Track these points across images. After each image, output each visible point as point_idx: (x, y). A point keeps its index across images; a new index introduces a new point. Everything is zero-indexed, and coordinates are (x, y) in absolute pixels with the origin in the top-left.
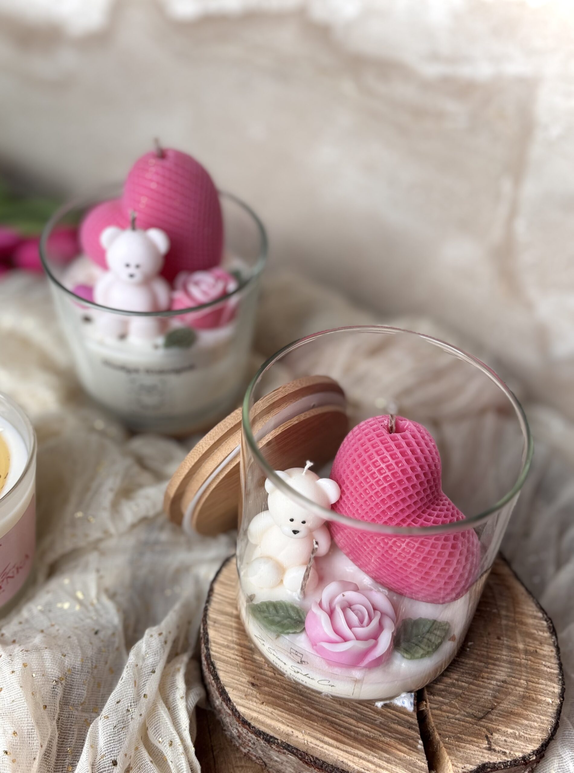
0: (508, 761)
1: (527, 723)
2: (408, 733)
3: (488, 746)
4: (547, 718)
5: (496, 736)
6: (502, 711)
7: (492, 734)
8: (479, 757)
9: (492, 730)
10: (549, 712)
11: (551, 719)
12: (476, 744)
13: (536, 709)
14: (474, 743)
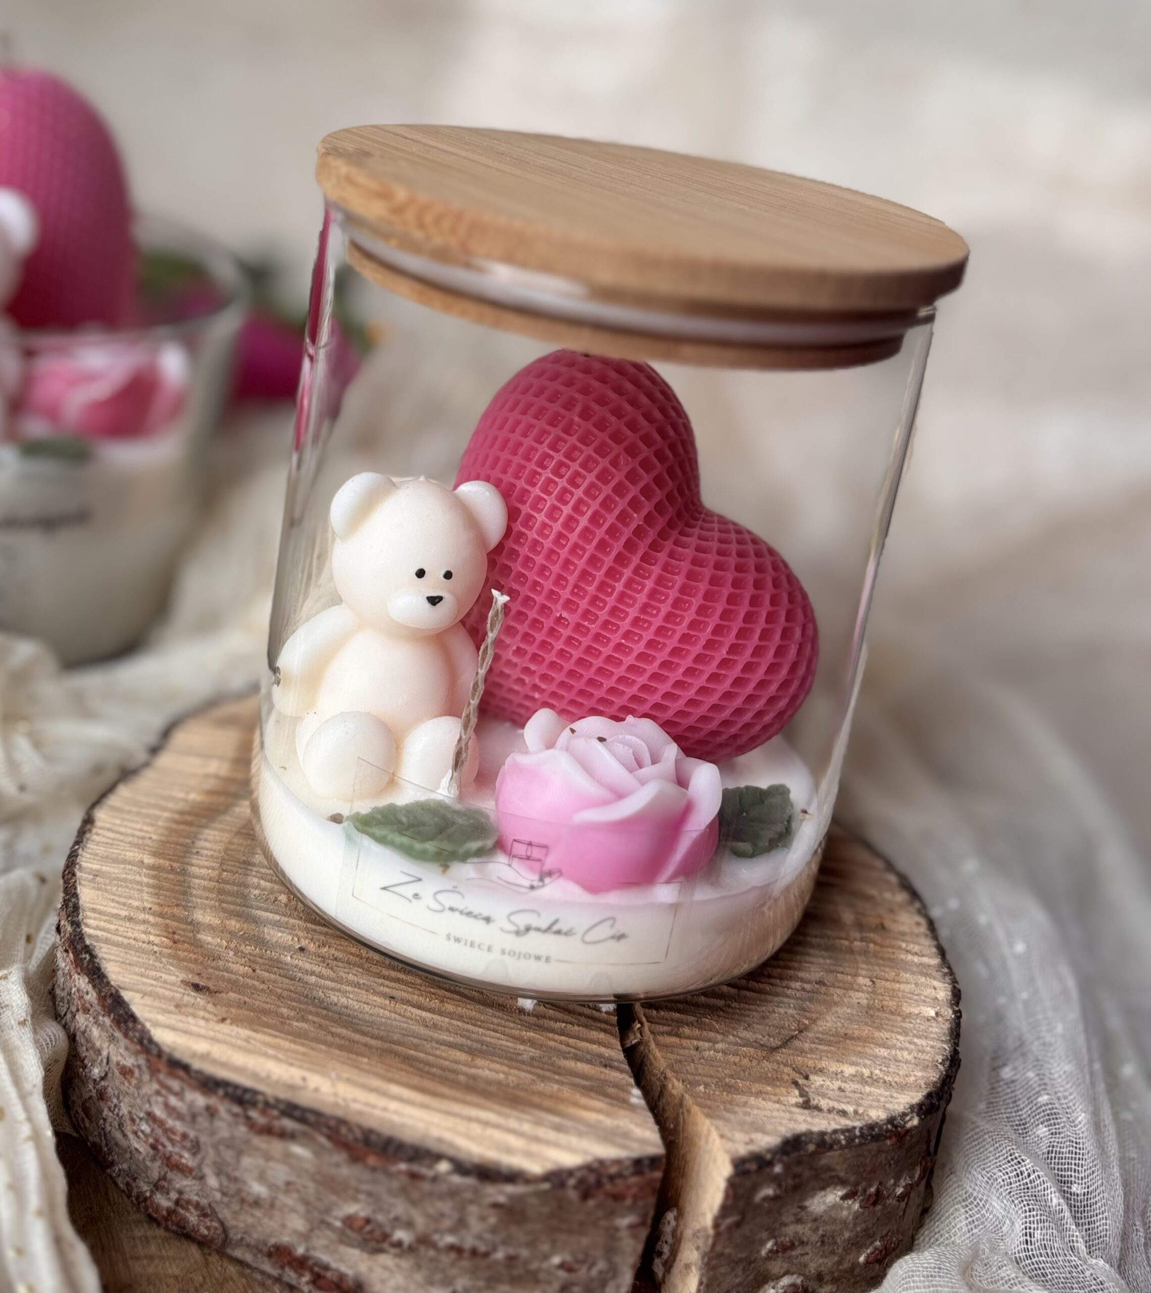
0: (854, 1128)
1: (886, 1054)
2: (603, 1077)
3: (801, 1100)
4: (931, 1043)
5: (817, 1080)
6: (826, 1034)
7: (807, 1078)
8: (784, 1122)
9: (807, 1070)
10: (932, 1032)
11: (939, 1045)
12: (772, 1097)
13: (901, 1027)
14: (767, 1097)
